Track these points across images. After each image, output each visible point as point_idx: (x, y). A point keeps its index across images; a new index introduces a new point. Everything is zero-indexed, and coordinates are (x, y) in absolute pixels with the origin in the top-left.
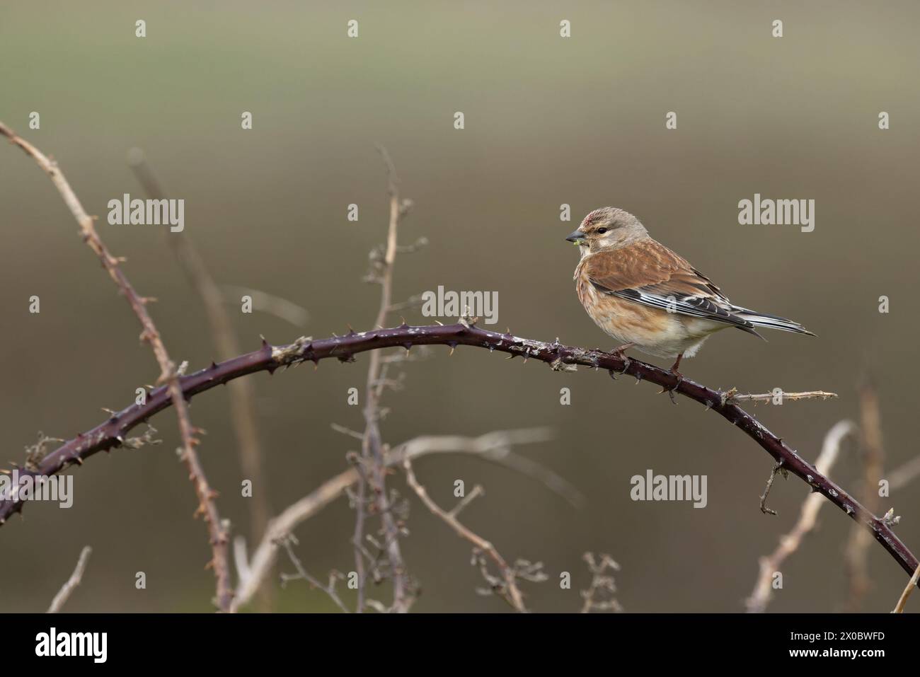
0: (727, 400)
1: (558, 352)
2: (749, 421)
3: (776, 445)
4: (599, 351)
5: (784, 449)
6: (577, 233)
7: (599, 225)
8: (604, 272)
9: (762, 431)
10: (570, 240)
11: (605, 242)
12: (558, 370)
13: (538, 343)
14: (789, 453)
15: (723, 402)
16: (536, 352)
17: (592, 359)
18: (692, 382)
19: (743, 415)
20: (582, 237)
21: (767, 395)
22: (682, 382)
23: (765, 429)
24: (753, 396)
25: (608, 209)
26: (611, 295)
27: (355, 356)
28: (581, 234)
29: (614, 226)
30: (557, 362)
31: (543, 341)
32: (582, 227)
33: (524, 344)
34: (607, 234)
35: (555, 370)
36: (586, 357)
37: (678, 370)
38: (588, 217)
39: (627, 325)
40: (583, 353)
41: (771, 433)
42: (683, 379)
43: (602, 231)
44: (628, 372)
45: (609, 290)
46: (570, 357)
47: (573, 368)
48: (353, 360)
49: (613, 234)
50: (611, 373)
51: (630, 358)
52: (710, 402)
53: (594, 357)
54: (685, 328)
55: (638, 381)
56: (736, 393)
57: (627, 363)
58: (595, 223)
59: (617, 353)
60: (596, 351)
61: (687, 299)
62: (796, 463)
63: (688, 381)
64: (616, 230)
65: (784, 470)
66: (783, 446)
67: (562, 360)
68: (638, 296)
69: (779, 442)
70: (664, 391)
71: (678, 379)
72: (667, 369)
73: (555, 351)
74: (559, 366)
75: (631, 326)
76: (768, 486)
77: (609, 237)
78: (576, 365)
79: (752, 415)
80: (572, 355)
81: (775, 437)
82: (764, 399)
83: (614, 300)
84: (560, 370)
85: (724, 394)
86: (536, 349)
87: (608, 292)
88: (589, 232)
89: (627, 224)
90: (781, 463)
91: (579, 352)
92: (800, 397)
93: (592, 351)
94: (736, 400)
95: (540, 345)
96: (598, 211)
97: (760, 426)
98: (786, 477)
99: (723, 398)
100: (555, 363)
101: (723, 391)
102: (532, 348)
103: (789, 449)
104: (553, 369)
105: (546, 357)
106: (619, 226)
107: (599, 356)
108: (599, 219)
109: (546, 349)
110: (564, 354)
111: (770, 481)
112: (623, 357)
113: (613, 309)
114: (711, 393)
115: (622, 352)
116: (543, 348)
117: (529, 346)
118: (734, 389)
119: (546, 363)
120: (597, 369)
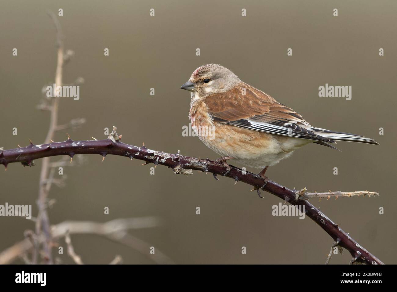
0: (300, 196)
1: (179, 160)
2: (315, 212)
3: (334, 229)
4: (209, 160)
5: (340, 232)
6: (188, 83)
7: (204, 77)
8: (220, 108)
9: (324, 219)
10: (183, 88)
11: (209, 89)
12: (179, 173)
13: (165, 154)
14: (344, 235)
15: (297, 198)
16: (163, 160)
17: (203, 166)
18: (275, 183)
19: (311, 207)
20: (193, 86)
21: (328, 193)
22: (268, 183)
23: (327, 218)
24: (318, 194)
25: (209, 65)
26: (227, 124)
27: (34, 162)
28: (191, 84)
29: (215, 77)
30: (178, 168)
31: (168, 153)
32: (192, 79)
33: (155, 154)
34: (210, 83)
35: (177, 173)
36: (199, 165)
37: (265, 175)
38: (195, 72)
39: (238, 143)
40: (197, 161)
41: (331, 221)
42: (269, 181)
43: (206, 81)
44: (229, 175)
45: (225, 121)
46: (187, 164)
47: (190, 172)
48: (32, 164)
49: (215, 83)
50: (215, 175)
51: (230, 165)
52: (287, 198)
53: (204, 165)
54: (281, 144)
55: (236, 182)
56: (306, 191)
57: (229, 169)
58: (201, 76)
59: (221, 161)
60: (206, 160)
61: (286, 124)
62: (349, 242)
63: (272, 183)
64: (217, 80)
65: (339, 247)
66: (340, 230)
67: (182, 167)
68: (249, 124)
69: (336, 227)
70: (255, 190)
71: (265, 181)
72: (257, 174)
73: (177, 160)
74: (180, 171)
75: (242, 144)
76: (328, 258)
77: (212, 85)
78: (191, 170)
79: (317, 208)
80: (189, 163)
81: (334, 223)
82: (326, 196)
83: (229, 127)
84: (180, 173)
85: (297, 192)
86: (163, 158)
87: (225, 123)
88: (197, 82)
89: (224, 75)
90: (338, 242)
91: (194, 161)
92: (352, 195)
93: (203, 160)
94: (306, 196)
95: (166, 156)
96: (202, 67)
97: (323, 215)
98: (341, 252)
99: (297, 195)
100: (177, 168)
101: (297, 189)
102: (160, 158)
103: (344, 233)
104: (175, 173)
105: (170, 164)
106: (219, 77)
107: (208, 164)
108: (203, 73)
109: (170, 159)
110: (184, 162)
111: (329, 255)
112: (225, 165)
113: (228, 133)
114: (288, 191)
115: (225, 161)
116: (168, 157)
117: (159, 156)
118: (305, 189)
119: (171, 168)
120: (207, 173)
